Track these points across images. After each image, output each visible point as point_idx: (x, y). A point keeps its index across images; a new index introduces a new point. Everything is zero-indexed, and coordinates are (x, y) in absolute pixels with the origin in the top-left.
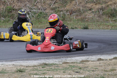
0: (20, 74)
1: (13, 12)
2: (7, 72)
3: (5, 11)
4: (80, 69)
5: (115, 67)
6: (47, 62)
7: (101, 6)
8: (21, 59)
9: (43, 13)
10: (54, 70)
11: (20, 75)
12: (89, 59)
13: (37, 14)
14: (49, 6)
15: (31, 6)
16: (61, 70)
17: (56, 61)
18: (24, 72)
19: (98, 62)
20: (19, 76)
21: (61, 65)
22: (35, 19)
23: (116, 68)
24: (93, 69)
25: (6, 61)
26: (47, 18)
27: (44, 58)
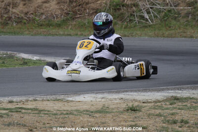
0: (133, 115)
1: (123, 10)
2: (110, 110)
3: (110, 8)
6: (178, 95)
8: (134, 89)
9: (173, 12)
10: (191, 108)
11: (132, 117)
13: (164, 13)
17: (194, 94)
18: (140, 111)
20: (130, 118)
22: (159, 22)
25: (109, 92)
26: (179, 20)
27: (174, 88)
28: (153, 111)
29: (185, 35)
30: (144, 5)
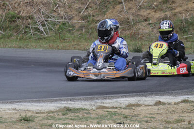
0: (26, 125)
1: (19, 22)
2: (3, 120)
3: (5, 19)
4: (126, 117)
5: (183, 115)
6: (71, 106)
7: (164, 14)
8: (28, 100)
9: (67, 25)
10: (83, 119)
11: (25, 127)
12: (141, 103)
13: (58, 26)
14: (77, 13)
15: (48, 13)
16: (94, 119)
17: (86, 105)
18: (33, 121)
19: (156, 108)
20: (23, 128)
21: (94, 111)
22: (54, 34)
23: (185, 118)
24: (146, 119)
26: (73, 33)
27: (67, 99)
28: (46, 121)
29: (79, 47)
30: (39, 17)
